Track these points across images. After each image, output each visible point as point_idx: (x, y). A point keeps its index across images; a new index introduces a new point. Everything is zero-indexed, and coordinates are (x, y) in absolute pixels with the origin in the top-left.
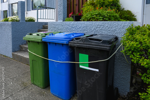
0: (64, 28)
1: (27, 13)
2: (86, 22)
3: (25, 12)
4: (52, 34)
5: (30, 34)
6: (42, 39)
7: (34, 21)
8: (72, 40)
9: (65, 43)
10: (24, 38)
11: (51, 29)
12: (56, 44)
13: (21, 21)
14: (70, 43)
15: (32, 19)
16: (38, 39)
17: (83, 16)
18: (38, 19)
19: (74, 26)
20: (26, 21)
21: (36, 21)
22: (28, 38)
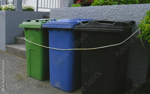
0: (70, 15)
1: (24, 3)
2: (96, 7)
3: (23, 1)
4: (55, 20)
5: (28, 21)
6: (42, 25)
7: (33, 10)
8: (78, 25)
9: (70, 28)
10: (21, 25)
11: (54, 16)
12: (58, 30)
13: (16, 10)
14: (76, 27)
15: (31, 8)
16: (37, 26)
17: (93, 2)
18: (37, 8)
19: (81, 12)
20: (24, 10)
21: (35, 10)
22: (25, 25)
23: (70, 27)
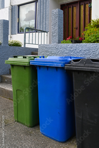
0: (60, 52)
1: (11, 37)
2: (88, 44)
3: (9, 36)
4: (44, 57)
5: (15, 57)
6: (29, 63)
7: (20, 46)
8: (69, 63)
10: (6, 61)
11: (42, 53)
12: (48, 67)
13: (2, 45)
14: (66, 66)
15: (18, 44)
16: (24, 62)
17: (85, 39)
18: (25, 43)
19: (72, 49)
20: (10, 45)
21: (23, 46)
22: (11, 61)
23: (60, 65)
